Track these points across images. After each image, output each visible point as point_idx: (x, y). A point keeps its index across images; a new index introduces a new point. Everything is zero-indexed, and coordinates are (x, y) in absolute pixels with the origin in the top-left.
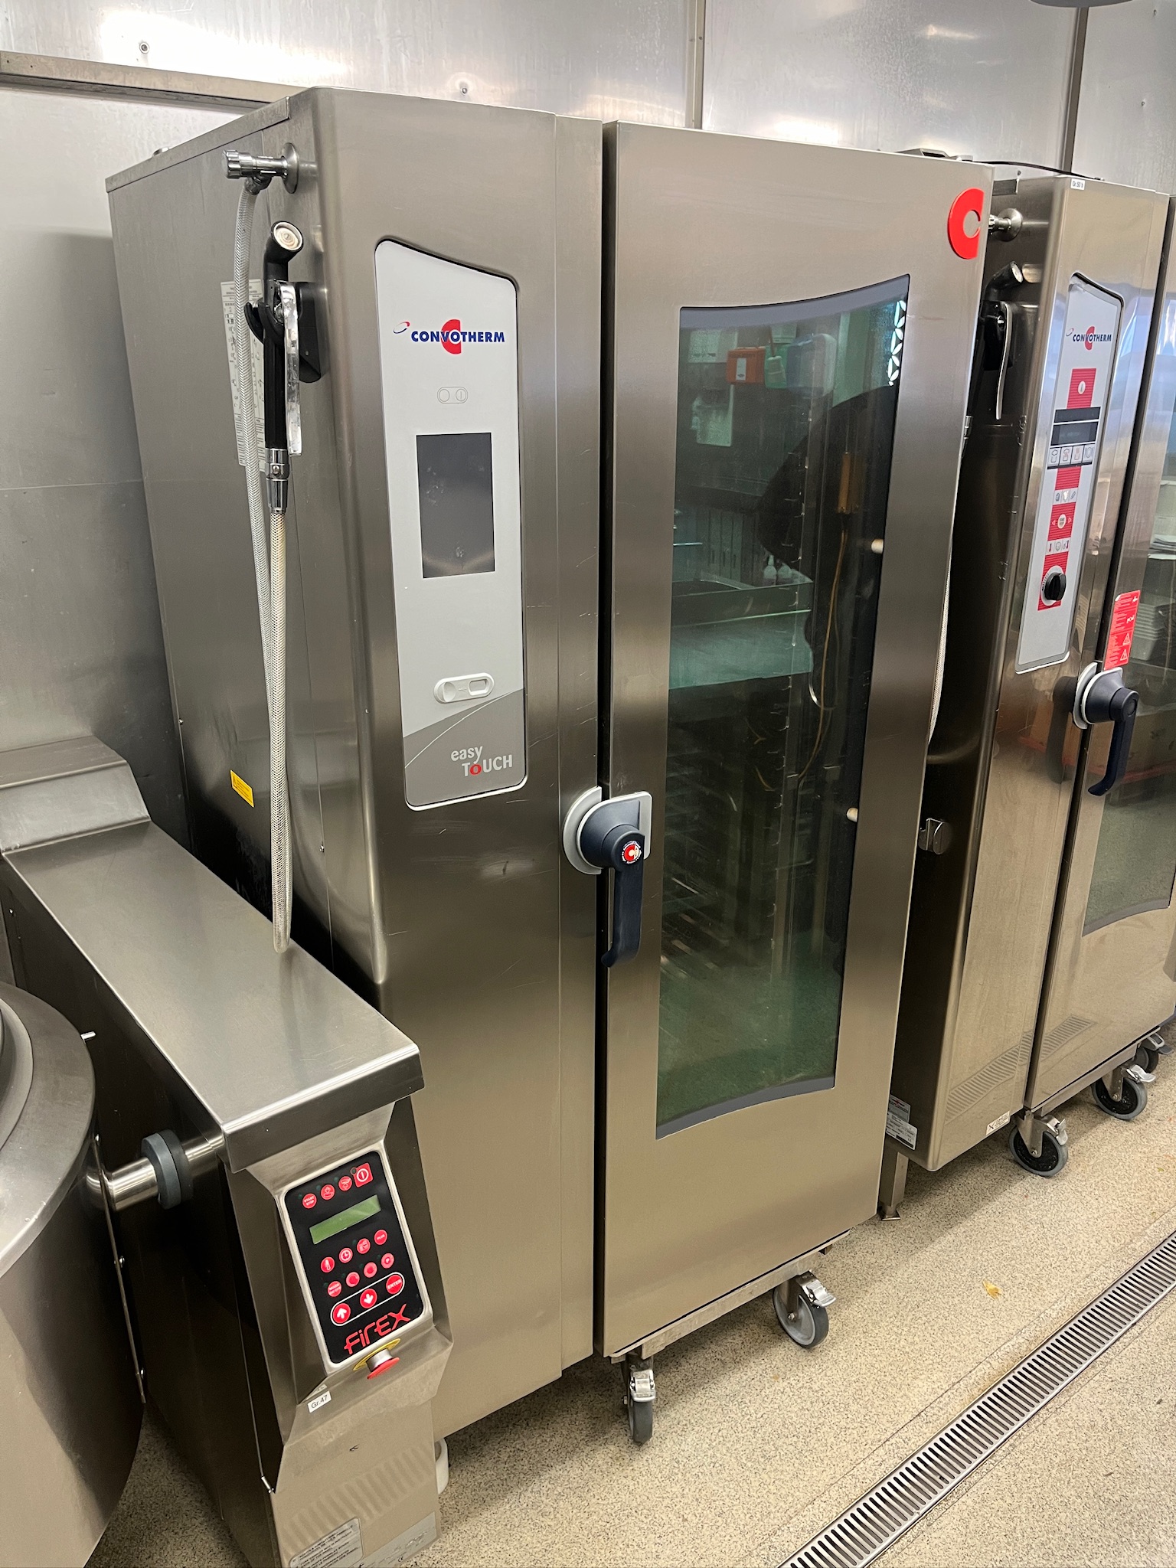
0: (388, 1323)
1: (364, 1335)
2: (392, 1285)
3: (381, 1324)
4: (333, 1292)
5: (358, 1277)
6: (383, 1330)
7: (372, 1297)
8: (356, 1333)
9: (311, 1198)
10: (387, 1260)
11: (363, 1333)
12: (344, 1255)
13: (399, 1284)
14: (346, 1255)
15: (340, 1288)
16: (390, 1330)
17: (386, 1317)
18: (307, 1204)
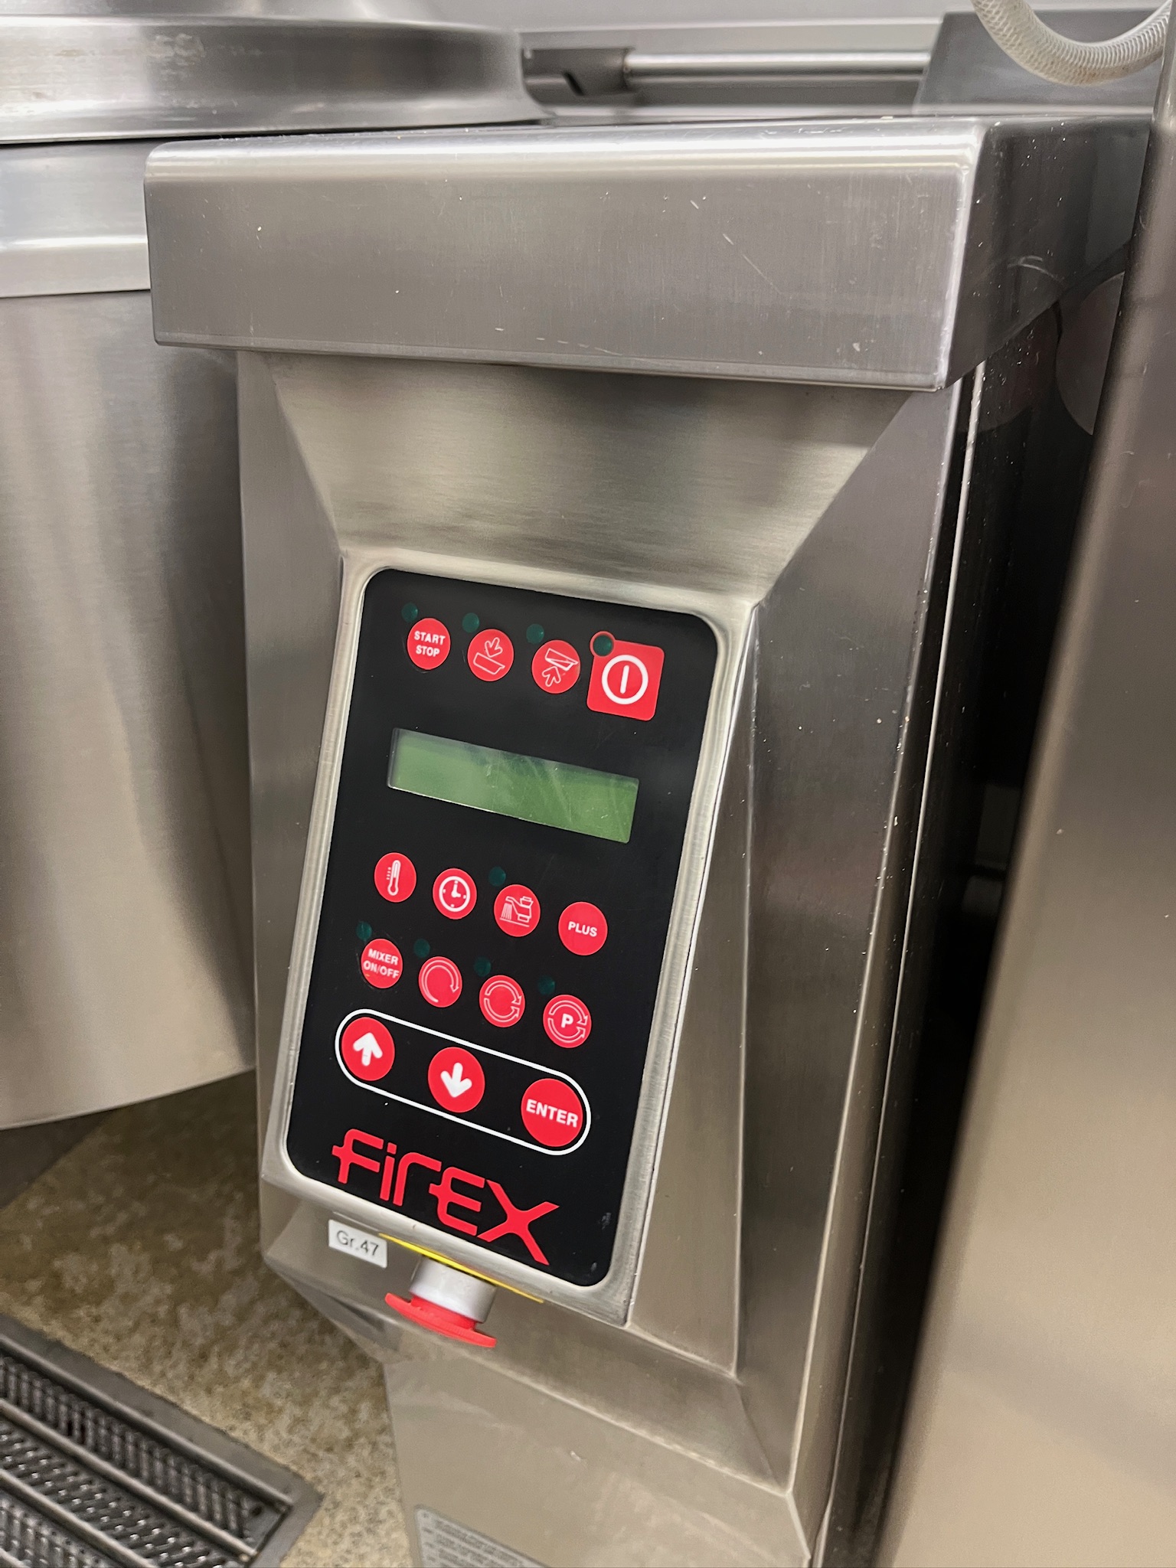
0: (476, 1206)
1: (396, 1171)
2: (542, 1109)
3: (458, 1186)
4: (373, 967)
5: (456, 987)
6: (454, 1209)
7: (467, 1084)
8: (378, 1143)
9: (436, 638)
10: (567, 1020)
11: (398, 1158)
12: (449, 887)
13: (567, 1128)
14: (455, 894)
15: (396, 974)
16: (472, 1229)
17: (478, 1181)
18: (419, 650)
